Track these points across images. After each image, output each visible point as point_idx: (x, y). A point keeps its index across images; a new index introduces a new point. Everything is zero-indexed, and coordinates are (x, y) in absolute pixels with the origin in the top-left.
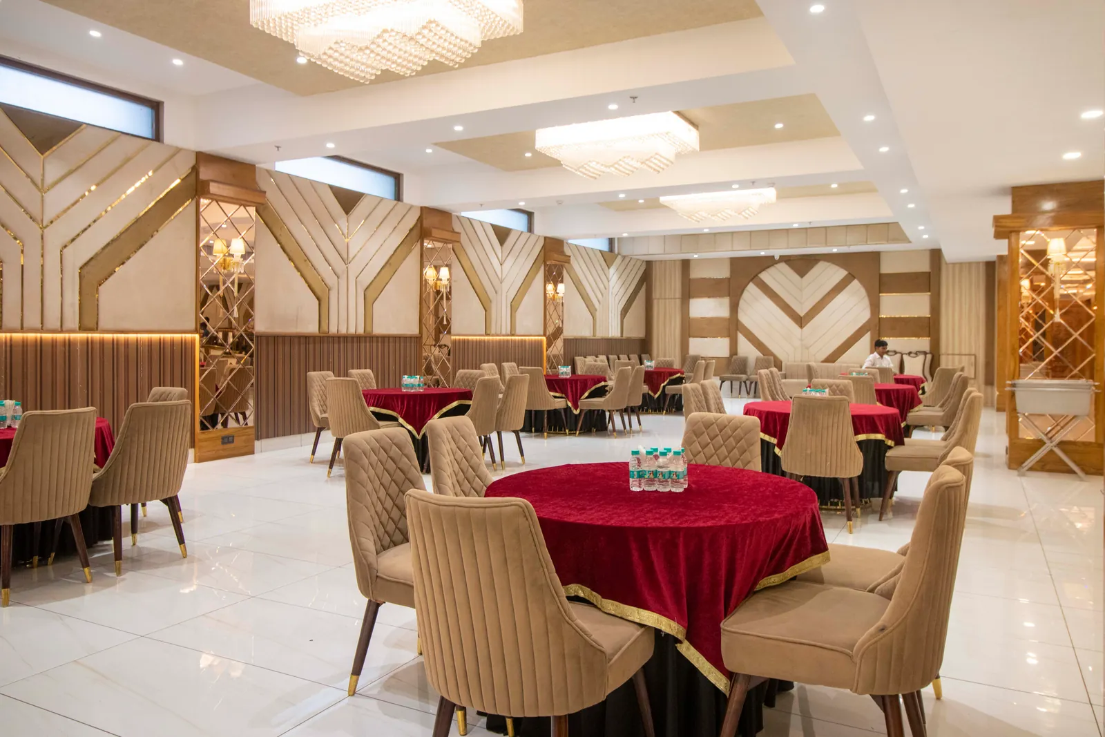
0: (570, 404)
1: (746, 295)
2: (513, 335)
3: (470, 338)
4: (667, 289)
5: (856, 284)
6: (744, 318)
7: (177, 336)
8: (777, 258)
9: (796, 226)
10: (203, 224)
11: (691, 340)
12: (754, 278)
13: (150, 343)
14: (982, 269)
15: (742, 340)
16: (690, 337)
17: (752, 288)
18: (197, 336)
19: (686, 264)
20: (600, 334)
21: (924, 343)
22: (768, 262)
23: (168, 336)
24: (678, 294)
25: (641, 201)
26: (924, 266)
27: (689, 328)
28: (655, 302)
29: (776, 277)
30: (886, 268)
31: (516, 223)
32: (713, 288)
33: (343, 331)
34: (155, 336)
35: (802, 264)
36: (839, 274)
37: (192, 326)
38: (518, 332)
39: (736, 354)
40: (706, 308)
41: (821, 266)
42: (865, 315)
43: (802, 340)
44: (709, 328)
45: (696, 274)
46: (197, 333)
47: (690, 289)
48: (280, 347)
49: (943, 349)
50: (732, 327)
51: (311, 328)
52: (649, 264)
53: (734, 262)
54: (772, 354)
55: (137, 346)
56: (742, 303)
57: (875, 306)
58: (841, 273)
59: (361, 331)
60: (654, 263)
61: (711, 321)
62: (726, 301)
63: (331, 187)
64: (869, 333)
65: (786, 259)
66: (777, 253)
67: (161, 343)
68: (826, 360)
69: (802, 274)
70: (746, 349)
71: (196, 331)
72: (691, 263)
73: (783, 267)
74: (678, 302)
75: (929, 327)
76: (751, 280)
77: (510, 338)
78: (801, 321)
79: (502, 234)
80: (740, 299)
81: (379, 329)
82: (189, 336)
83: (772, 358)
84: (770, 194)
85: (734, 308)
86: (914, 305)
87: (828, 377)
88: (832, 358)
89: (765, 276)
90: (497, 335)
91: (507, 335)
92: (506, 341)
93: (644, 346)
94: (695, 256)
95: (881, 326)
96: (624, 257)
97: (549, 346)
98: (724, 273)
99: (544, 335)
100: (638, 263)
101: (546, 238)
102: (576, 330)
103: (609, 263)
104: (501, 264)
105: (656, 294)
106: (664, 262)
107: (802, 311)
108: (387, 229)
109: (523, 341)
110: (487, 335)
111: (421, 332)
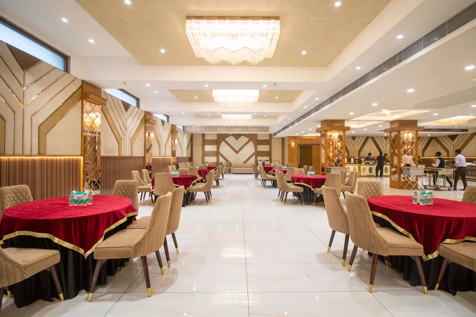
0: (203, 178)
1: (221, 145)
2: (165, 156)
3: (156, 157)
4: (198, 142)
5: (251, 142)
6: (221, 151)
7: (75, 157)
8: (230, 134)
9: (250, 126)
10: (84, 110)
11: (205, 157)
12: (224, 140)
13: (65, 161)
14: (281, 139)
15: (220, 157)
17: (223, 142)
18: (82, 158)
19: (203, 135)
20: (183, 156)
21: (268, 158)
22: (228, 135)
23: (71, 157)
24: (201, 144)
25: (209, 115)
26: (268, 138)
27: (205, 154)
28: (194, 146)
29: (229, 140)
30: (259, 138)
31: (165, 119)
32: (212, 142)
33: (125, 155)
34: (67, 158)
35: (237, 136)
36: (247, 139)
37: (80, 153)
39: (219, 162)
40: (209, 148)
41: (242, 137)
42: (253, 151)
43: (237, 157)
44: (211, 154)
45: (207, 138)
46: (82, 156)
47: (205, 142)
48: (107, 161)
49: (272, 160)
50: (217, 154)
51: (116, 154)
52: (192, 135)
53: (218, 135)
54: (229, 161)
55: (60, 162)
56: (220, 147)
57: (256, 148)
59: (130, 155)
60: (194, 134)
61: (211, 152)
62: (216, 146)
63: (122, 101)
64: (254, 156)
65: (233, 135)
66: (230, 133)
67: (69, 161)
68: (244, 163)
69: (237, 139)
70: (221, 160)
71: (81, 155)
72: (205, 134)
73: (232, 137)
74: (201, 146)
75: (269, 154)
76: (223, 140)
77: (164, 157)
78: (237, 152)
79: (163, 122)
81: (134, 155)
82: (79, 157)
84: (250, 116)
85: (218, 148)
86: (265, 148)
87: (245, 167)
88: (245, 162)
89: (227, 139)
90: (162, 156)
91: (164, 156)
92: (164, 158)
93: (191, 159)
94: (208, 133)
95: (258, 154)
96: (187, 132)
97: (173, 160)
98: (215, 138)
99: (172, 156)
100: (190, 134)
101: (172, 125)
102: (178, 154)
103: (184, 134)
104: (163, 133)
105: (194, 144)
106: (197, 134)
107: (237, 150)
108: (136, 118)
109: (167, 158)
110: (160, 156)
111: (145, 155)
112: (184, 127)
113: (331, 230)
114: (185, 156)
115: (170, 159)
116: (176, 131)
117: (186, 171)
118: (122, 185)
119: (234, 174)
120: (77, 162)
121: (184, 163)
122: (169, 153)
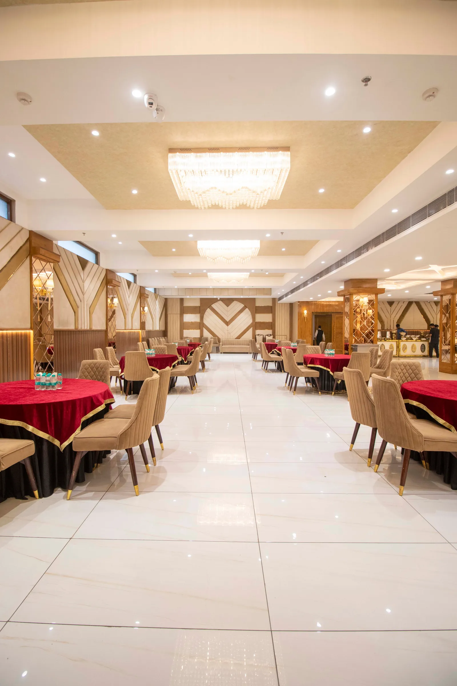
0: (183, 359)
1: (206, 313)
2: (132, 329)
3: (121, 331)
4: (174, 310)
5: (247, 309)
6: (205, 322)
7: (23, 331)
8: (219, 299)
9: (246, 287)
13: (12, 335)
14: (288, 305)
15: (205, 331)
16: (184, 329)
17: (209, 310)
18: (32, 332)
19: (182, 300)
20: (154, 329)
21: (270, 332)
22: (215, 300)
23: (19, 331)
24: (179, 312)
25: (190, 274)
26: (270, 304)
27: (183, 326)
28: (169, 316)
29: (218, 306)
30: (258, 304)
32: (193, 310)
33: (83, 328)
34: (14, 332)
35: (228, 302)
36: (241, 306)
37: (29, 326)
38: (134, 328)
39: (203, 336)
40: (189, 318)
41: (235, 302)
42: (250, 321)
43: (228, 331)
44: (191, 326)
45: (186, 304)
46: (32, 330)
47: (184, 310)
49: (276, 334)
50: (201, 326)
51: (72, 327)
52: (166, 300)
53: (202, 300)
54: (217, 336)
55: (7, 337)
56: (205, 316)
57: (254, 318)
58: (242, 306)
59: (88, 328)
60: (168, 299)
61: (192, 323)
62: (198, 316)
63: (78, 256)
64: (252, 328)
65: (222, 300)
66: (219, 297)
67: (17, 335)
68: (237, 338)
69: (228, 305)
70: (206, 334)
71: (31, 328)
72: (184, 299)
73: (220, 302)
74: (179, 316)
75: (271, 326)
76: (209, 307)
78: (227, 323)
79: (129, 283)
80: (204, 315)
81: (94, 328)
82: (28, 331)
83: (217, 337)
84: (246, 275)
85: (202, 318)
86: (266, 318)
87: (238, 345)
88: (239, 337)
89: (214, 306)
90: (128, 330)
91: (130, 330)
92: (130, 332)
93: (165, 333)
94: (188, 297)
95: (256, 325)
96: (160, 296)
97: (142, 334)
98: (198, 304)
99: (140, 329)
100: (163, 299)
101: (140, 286)
102: (149, 327)
103: (156, 298)
104: (129, 297)
105: (169, 312)
106: (173, 299)
107: (228, 320)
108: (96, 279)
109: (135, 332)
110: (125, 329)
111: (107, 328)
112: (155, 289)
113: (354, 423)
114: (157, 328)
115: (138, 333)
116: (145, 295)
117: (163, 350)
118: (89, 366)
119: (224, 353)
120: (26, 337)
121: (156, 338)
122: (137, 325)
